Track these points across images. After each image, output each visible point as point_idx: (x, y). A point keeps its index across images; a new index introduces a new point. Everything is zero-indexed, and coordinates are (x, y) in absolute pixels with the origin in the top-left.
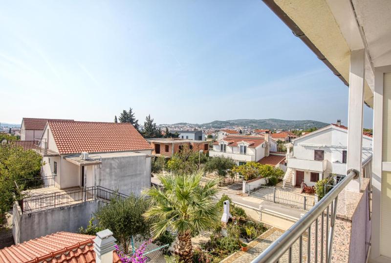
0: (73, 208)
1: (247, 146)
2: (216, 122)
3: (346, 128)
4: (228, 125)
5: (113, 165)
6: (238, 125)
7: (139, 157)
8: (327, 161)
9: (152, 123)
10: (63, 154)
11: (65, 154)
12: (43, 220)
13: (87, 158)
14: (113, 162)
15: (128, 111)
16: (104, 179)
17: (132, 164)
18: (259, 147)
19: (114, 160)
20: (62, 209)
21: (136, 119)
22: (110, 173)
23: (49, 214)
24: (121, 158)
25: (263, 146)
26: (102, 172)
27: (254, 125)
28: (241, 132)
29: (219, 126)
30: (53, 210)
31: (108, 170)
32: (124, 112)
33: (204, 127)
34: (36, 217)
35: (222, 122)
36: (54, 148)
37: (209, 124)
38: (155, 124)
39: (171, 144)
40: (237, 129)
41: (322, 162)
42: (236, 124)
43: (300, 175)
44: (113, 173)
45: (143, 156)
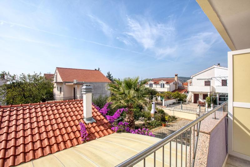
1: (165, 83)
8: (213, 87)
9: (111, 76)
10: (64, 82)
13: (76, 83)
17: (100, 87)
18: (172, 84)
25: (174, 83)
36: (60, 80)
41: (209, 87)
43: (196, 96)
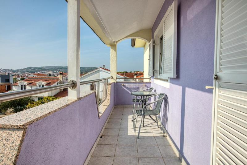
2: (30, 68)
3: (110, 71)
4: (41, 70)
6: (48, 70)
25: (58, 84)
27: (61, 70)
28: (50, 75)
29: (32, 71)
33: (19, 72)
35: (35, 68)
37: (24, 69)
40: (48, 73)
42: (47, 70)
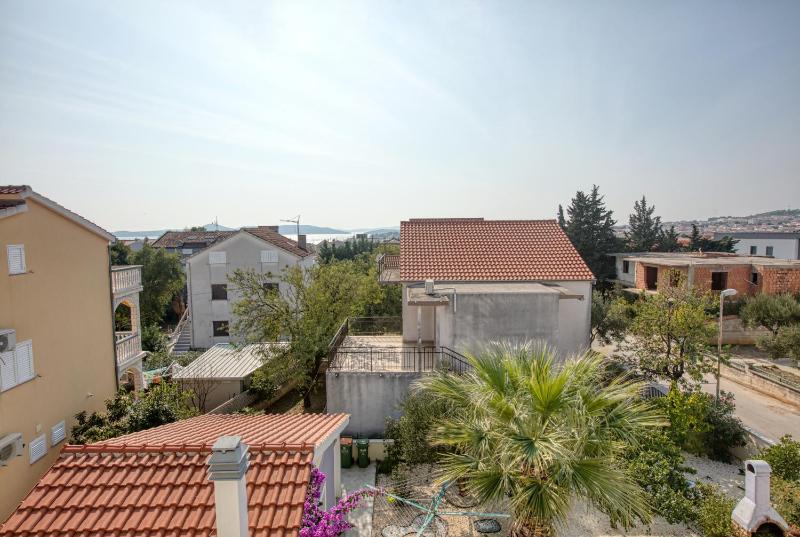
0: (400, 378)
5: (481, 310)
7: (540, 297)
9: (652, 217)
10: (407, 281)
11: (412, 282)
12: (355, 389)
13: (431, 292)
14: (480, 302)
15: (588, 193)
16: (462, 336)
17: (523, 312)
19: (482, 299)
20: (382, 376)
21: (607, 210)
22: (474, 324)
23: (363, 381)
24: (497, 295)
26: (458, 320)
30: (368, 376)
31: (469, 318)
32: (580, 195)
34: (346, 379)
38: (658, 218)
39: (687, 266)
44: (481, 326)
45: (552, 294)
